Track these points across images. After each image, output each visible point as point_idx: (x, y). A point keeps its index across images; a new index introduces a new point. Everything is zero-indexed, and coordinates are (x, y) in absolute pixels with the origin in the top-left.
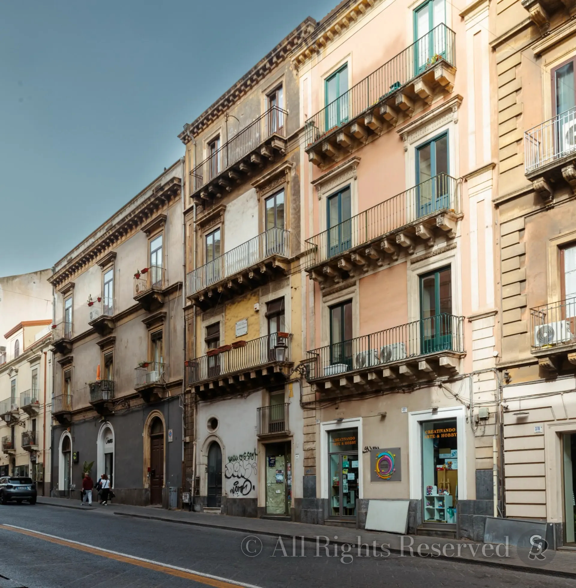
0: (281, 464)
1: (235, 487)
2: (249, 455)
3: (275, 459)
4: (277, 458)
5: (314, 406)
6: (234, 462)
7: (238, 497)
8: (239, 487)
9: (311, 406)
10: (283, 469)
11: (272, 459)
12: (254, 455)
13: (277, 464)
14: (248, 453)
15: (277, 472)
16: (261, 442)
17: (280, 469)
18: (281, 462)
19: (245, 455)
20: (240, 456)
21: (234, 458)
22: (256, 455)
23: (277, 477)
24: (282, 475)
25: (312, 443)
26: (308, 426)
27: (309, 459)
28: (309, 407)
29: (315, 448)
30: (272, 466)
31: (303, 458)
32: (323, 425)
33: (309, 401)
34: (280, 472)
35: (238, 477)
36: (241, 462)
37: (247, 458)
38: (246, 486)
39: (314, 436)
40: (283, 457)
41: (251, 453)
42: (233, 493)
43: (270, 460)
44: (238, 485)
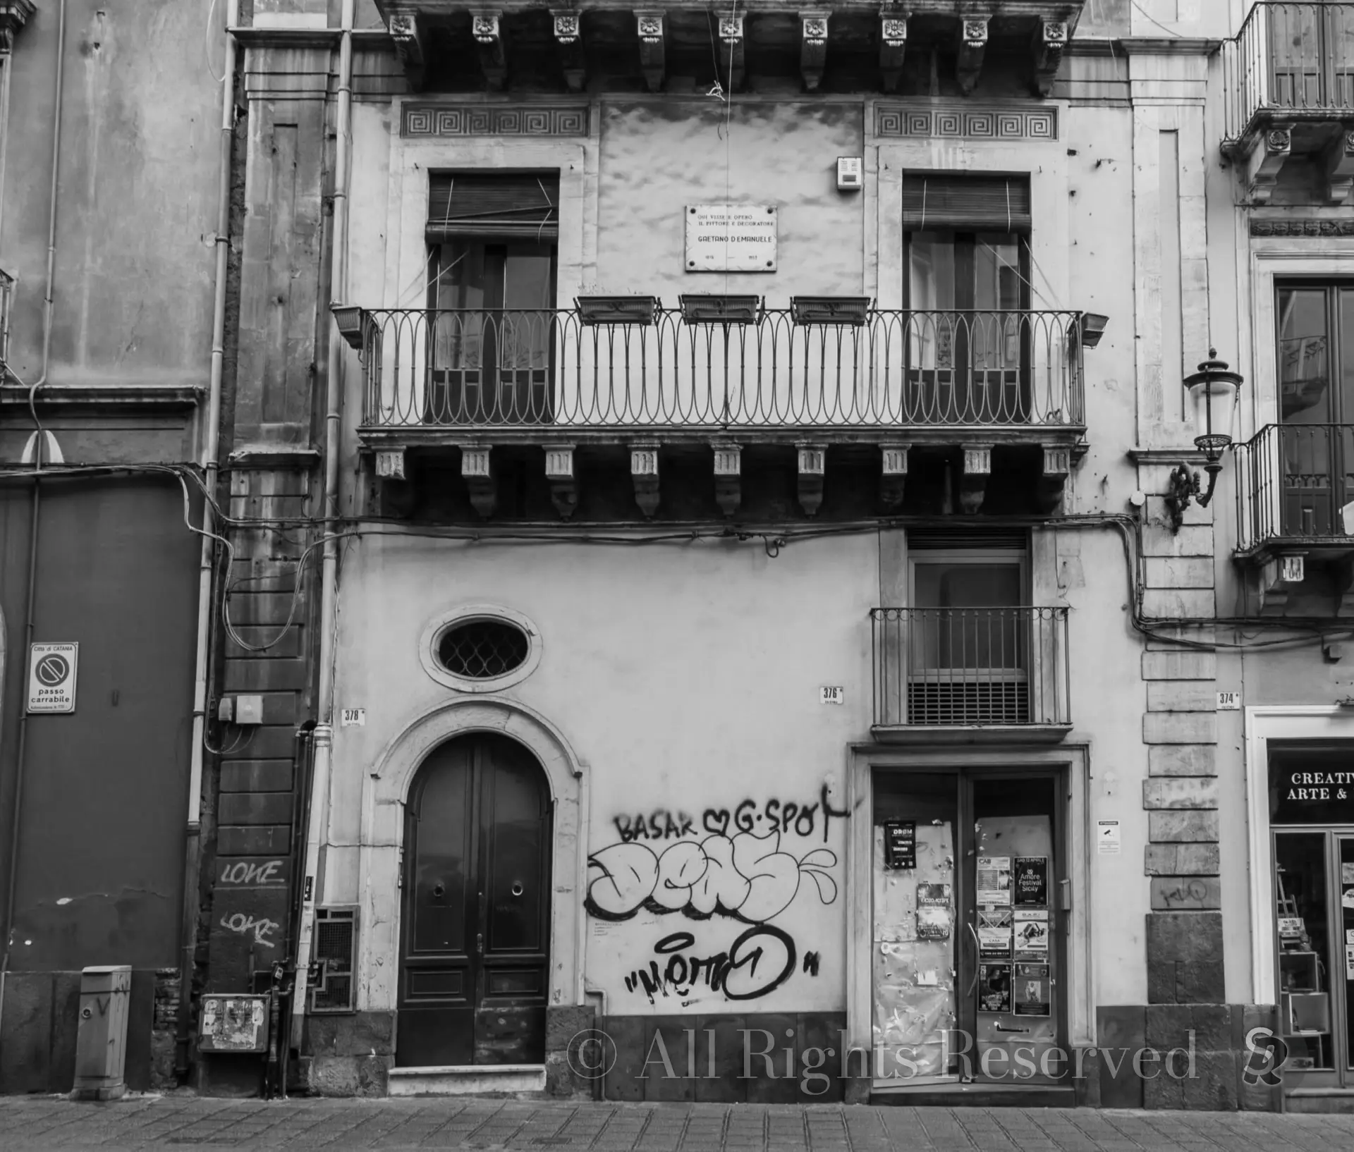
0: (938, 861)
1: (663, 961)
2: (778, 813)
3: (913, 838)
4: (922, 833)
5: (1207, 638)
6: (659, 845)
7: (692, 1010)
8: (696, 963)
9: (1191, 637)
10: (945, 878)
11: (901, 838)
12: (819, 816)
13: (922, 857)
14: (774, 803)
15: (923, 892)
16: (865, 762)
17: (934, 880)
18: (938, 850)
19: (747, 810)
20: (709, 812)
21: (661, 822)
22: (828, 812)
23: (922, 912)
24: (946, 906)
25: (1197, 782)
26: (1171, 712)
27: (1182, 848)
28: (1178, 637)
29: (1212, 801)
30: (899, 868)
31: (1140, 841)
32: (1257, 716)
33: (1177, 614)
34: (937, 891)
35: (690, 911)
36: (718, 846)
37: (763, 826)
38: (757, 954)
39: (1208, 757)
40: (947, 828)
41: (791, 806)
42: (650, 989)
43: (890, 841)
44: (687, 954)
